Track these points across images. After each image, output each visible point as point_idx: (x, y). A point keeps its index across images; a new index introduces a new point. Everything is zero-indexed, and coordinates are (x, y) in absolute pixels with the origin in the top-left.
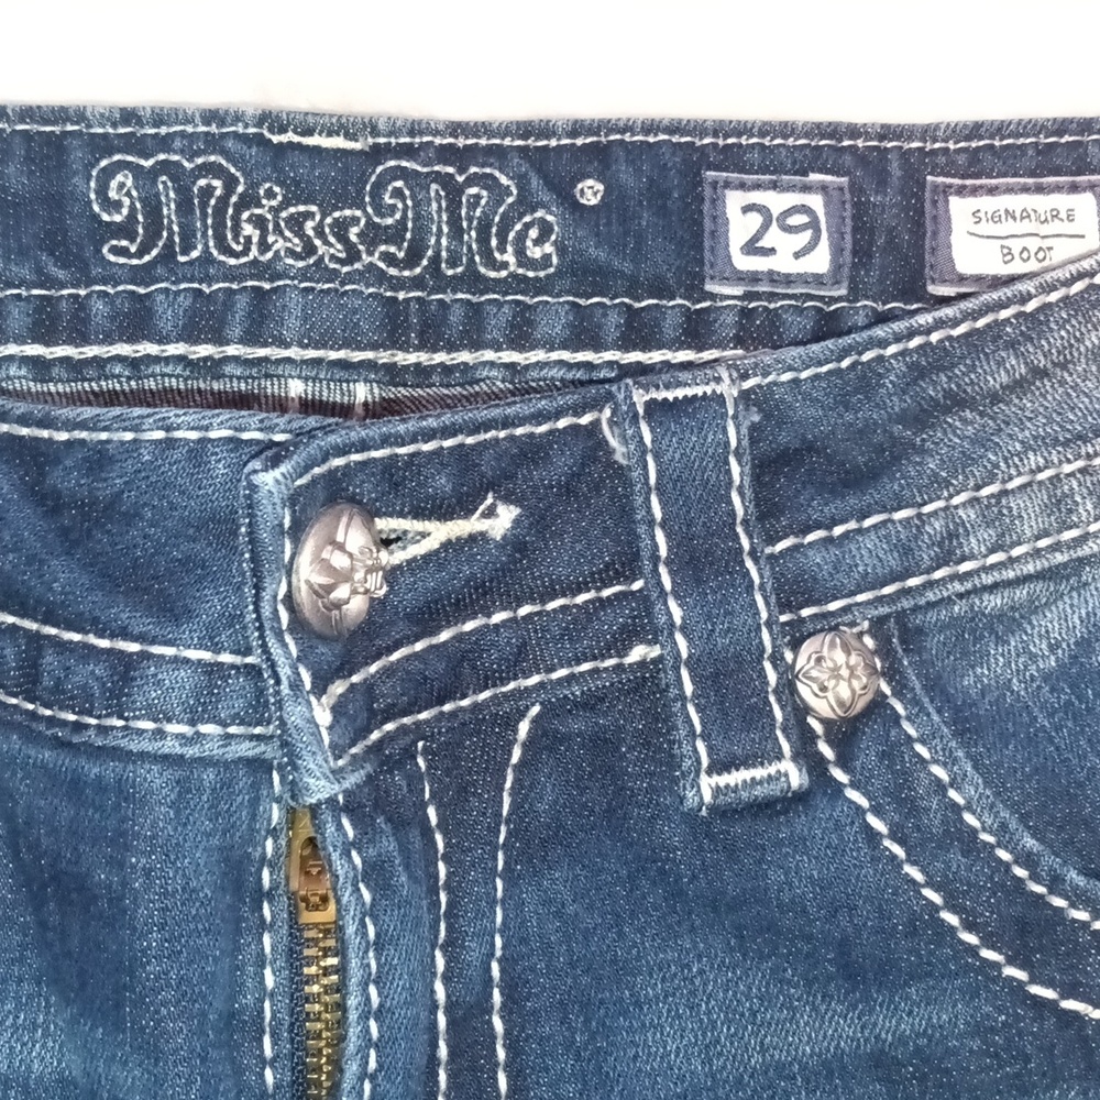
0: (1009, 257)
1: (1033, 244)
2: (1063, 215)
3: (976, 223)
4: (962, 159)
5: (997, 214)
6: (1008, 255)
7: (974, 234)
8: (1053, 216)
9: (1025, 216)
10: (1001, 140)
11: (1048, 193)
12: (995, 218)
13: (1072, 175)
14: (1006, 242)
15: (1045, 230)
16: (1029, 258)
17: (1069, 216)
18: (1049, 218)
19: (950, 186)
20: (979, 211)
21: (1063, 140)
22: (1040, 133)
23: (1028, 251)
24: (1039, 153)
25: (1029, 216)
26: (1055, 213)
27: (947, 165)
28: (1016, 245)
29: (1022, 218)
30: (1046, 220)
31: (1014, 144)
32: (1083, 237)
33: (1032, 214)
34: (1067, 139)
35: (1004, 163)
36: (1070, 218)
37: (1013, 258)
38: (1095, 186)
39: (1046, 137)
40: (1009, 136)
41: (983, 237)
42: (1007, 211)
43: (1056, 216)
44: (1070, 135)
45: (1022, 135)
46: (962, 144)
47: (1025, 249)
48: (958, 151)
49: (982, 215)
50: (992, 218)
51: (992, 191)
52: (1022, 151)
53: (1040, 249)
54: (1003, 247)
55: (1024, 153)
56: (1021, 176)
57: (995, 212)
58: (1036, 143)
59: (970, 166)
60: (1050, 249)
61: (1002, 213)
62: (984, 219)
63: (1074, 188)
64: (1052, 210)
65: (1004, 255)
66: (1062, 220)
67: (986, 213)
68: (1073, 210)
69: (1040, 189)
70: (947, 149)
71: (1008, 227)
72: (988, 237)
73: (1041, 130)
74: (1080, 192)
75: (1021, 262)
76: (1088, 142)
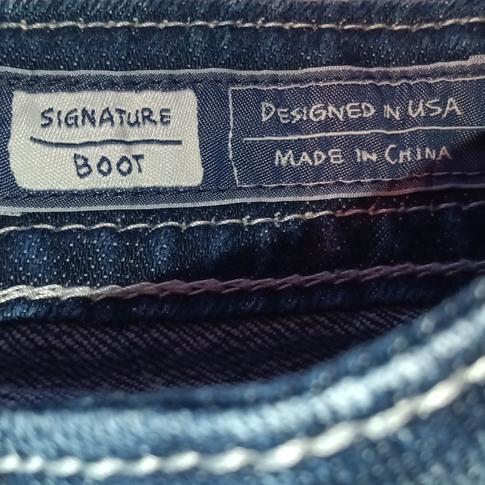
0: (84, 170)
1: (114, 153)
2: (156, 117)
3: (44, 126)
4: (34, 44)
5: (74, 115)
6: (83, 167)
7: (40, 141)
8: (144, 118)
9: (107, 118)
10: (87, 21)
11: (141, 89)
12: (70, 120)
13: (170, 68)
14: (80, 152)
15: (134, 134)
16: (110, 170)
17: (162, 117)
18: (140, 120)
19: (17, 77)
20: (51, 110)
21: (162, 26)
22: (133, 15)
23: (109, 163)
24: (132, 38)
25: (111, 119)
26: (146, 114)
27: (15, 50)
28: (93, 154)
29: (102, 121)
30: (137, 122)
31: (102, 28)
32: (179, 143)
33: (116, 117)
34: (165, 24)
35: (86, 51)
36: (165, 120)
37: (90, 171)
38: (196, 81)
39: (142, 21)
40: (95, 18)
41: (51, 144)
42: (84, 111)
43: (148, 117)
44: (170, 20)
45: (111, 17)
46: (38, 25)
47: (104, 159)
48: (30, 33)
49: (54, 116)
50: (66, 119)
51: (72, 85)
52: (111, 36)
53: (124, 159)
54: (76, 157)
55: (113, 39)
56: (107, 68)
57: (70, 113)
58: (129, 28)
59: (45, 52)
60: (137, 158)
61: (79, 113)
62: (55, 121)
63: (173, 85)
64: (144, 110)
65: (78, 168)
66: (155, 122)
67: (59, 113)
68: (168, 110)
69: (131, 85)
70: (19, 29)
71: (84, 132)
72: (58, 145)
73: (135, 11)
74: (179, 89)
75: (100, 176)
76: (191, 28)
